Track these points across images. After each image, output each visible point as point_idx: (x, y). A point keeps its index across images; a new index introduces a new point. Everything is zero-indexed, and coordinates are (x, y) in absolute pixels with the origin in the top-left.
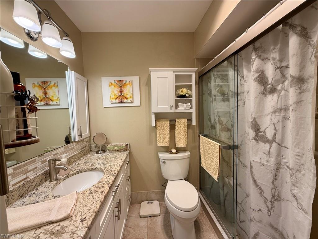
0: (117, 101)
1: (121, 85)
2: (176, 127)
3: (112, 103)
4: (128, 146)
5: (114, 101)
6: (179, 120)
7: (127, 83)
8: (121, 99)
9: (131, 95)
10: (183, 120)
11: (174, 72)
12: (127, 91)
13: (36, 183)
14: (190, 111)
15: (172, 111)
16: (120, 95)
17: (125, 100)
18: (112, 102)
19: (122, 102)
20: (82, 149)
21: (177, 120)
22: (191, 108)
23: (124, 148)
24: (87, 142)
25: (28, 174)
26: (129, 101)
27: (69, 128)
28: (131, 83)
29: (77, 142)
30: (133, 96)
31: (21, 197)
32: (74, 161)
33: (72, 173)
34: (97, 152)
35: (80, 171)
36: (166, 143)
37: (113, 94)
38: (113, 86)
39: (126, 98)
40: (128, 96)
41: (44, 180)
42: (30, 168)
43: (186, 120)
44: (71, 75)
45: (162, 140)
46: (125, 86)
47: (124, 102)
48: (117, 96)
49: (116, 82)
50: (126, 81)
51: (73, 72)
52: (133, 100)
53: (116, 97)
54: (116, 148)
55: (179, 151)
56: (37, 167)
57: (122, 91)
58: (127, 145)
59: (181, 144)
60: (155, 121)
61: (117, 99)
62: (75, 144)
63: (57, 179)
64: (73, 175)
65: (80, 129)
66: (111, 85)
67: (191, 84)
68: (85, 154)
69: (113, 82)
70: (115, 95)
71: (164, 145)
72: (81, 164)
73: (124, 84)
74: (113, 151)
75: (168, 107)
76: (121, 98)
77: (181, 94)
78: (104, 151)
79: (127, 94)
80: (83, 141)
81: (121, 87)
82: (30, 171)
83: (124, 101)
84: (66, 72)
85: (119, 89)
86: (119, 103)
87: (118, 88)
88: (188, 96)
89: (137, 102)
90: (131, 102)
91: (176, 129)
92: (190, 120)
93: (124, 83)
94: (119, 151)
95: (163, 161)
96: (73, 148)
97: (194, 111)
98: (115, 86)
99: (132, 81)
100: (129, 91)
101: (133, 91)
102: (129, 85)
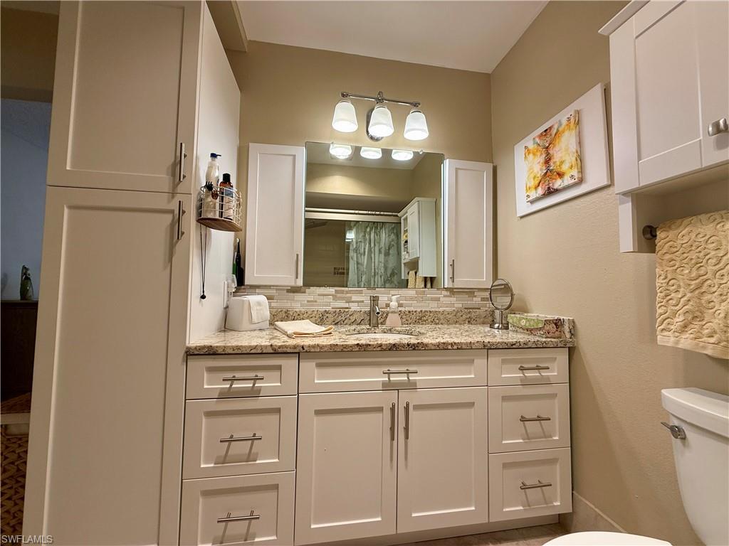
0: (540, 191)
1: (547, 141)
4: (567, 328)
5: (534, 195)
7: (560, 129)
8: (547, 183)
9: (574, 159)
12: (564, 153)
13: (356, 320)
16: (546, 173)
17: (558, 184)
18: (529, 199)
19: (550, 192)
20: (466, 308)
23: (540, 326)
25: (351, 304)
26: (567, 181)
28: (573, 121)
30: (580, 158)
31: (336, 324)
34: (492, 325)
37: (532, 176)
38: (531, 155)
39: (561, 175)
40: (565, 168)
41: (366, 321)
42: (354, 298)
46: (557, 141)
47: (557, 191)
48: (540, 178)
49: (537, 140)
50: (560, 124)
52: (581, 173)
53: (537, 182)
54: (523, 323)
56: (363, 302)
57: (550, 159)
58: (561, 324)
61: (539, 185)
62: (445, 293)
65: (453, 266)
66: (527, 154)
69: (531, 146)
70: (534, 178)
73: (553, 136)
76: (549, 179)
79: (562, 162)
81: (547, 148)
82: (353, 302)
83: (555, 187)
85: (544, 156)
86: (544, 196)
87: (541, 154)
89: (596, 177)
90: (573, 181)
93: (555, 131)
94: (530, 332)
98: (534, 154)
99: (578, 112)
100: (567, 150)
101: (580, 143)
102: (567, 133)
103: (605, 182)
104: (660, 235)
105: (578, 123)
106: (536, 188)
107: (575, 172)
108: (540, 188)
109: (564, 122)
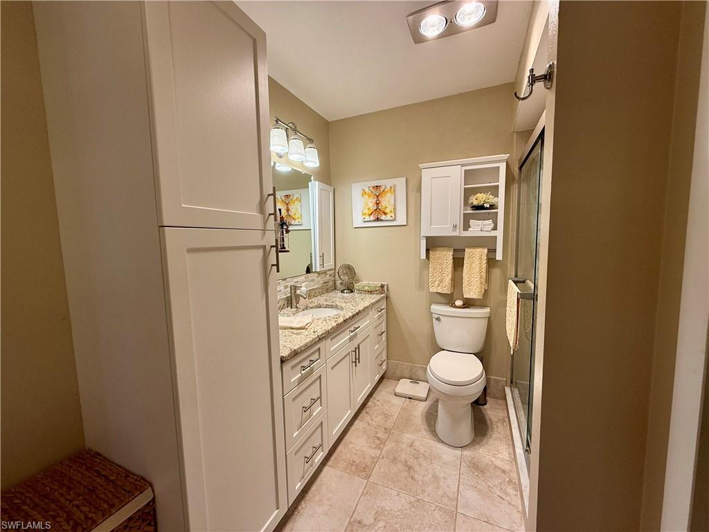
0: (372, 218)
1: (378, 192)
2: (465, 262)
3: (365, 222)
4: (385, 288)
5: (367, 218)
6: (471, 250)
7: (386, 190)
8: (377, 215)
9: (392, 208)
10: (479, 250)
11: (462, 165)
12: (386, 202)
14: (493, 233)
15: (456, 234)
16: (376, 209)
17: (383, 217)
18: (364, 220)
19: (378, 220)
20: (324, 283)
21: (466, 249)
22: (495, 228)
23: (378, 289)
24: (330, 275)
26: (388, 217)
27: (311, 254)
28: (393, 189)
29: (319, 273)
30: (395, 209)
32: (314, 296)
33: (311, 305)
34: (342, 291)
35: (319, 306)
36: (446, 288)
37: (367, 207)
38: (366, 196)
39: (385, 214)
40: (387, 211)
41: (286, 305)
43: (486, 250)
44: (315, 186)
45: (437, 283)
46: (384, 195)
47: (382, 220)
48: (372, 211)
49: (371, 189)
50: (386, 188)
51: (317, 182)
52: (395, 215)
53: (370, 212)
54: (366, 288)
55: (468, 304)
56: (281, 290)
57: (379, 203)
58: (382, 286)
59: (472, 293)
60: (428, 250)
62: (316, 275)
63: (297, 307)
64: (312, 308)
65: (322, 256)
66: (364, 194)
67: (497, 184)
68: (327, 291)
69: (367, 190)
70: (369, 209)
71: (439, 291)
72: (321, 300)
73: (382, 191)
74: (361, 291)
75: (450, 226)
76: (378, 213)
77: (475, 203)
78: (352, 291)
79: (386, 207)
80: (325, 273)
81: (378, 196)
84: (310, 183)
85: (375, 200)
86: (374, 220)
87: (374, 198)
88: (488, 206)
89: (401, 220)
91: (465, 265)
92: (492, 251)
93: (383, 189)
94: (370, 292)
95: (437, 316)
96: (313, 280)
97: (499, 234)
98: (369, 196)
99: (395, 185)
100: (389, 202)
101: (395, 201)
102: (389, 193)
103: (405, 224)
104: (431, 252)
105: (394, 191)
106: (370, 215)
107: (393, 215)
108: (372, 216)
109: (388, 188)
